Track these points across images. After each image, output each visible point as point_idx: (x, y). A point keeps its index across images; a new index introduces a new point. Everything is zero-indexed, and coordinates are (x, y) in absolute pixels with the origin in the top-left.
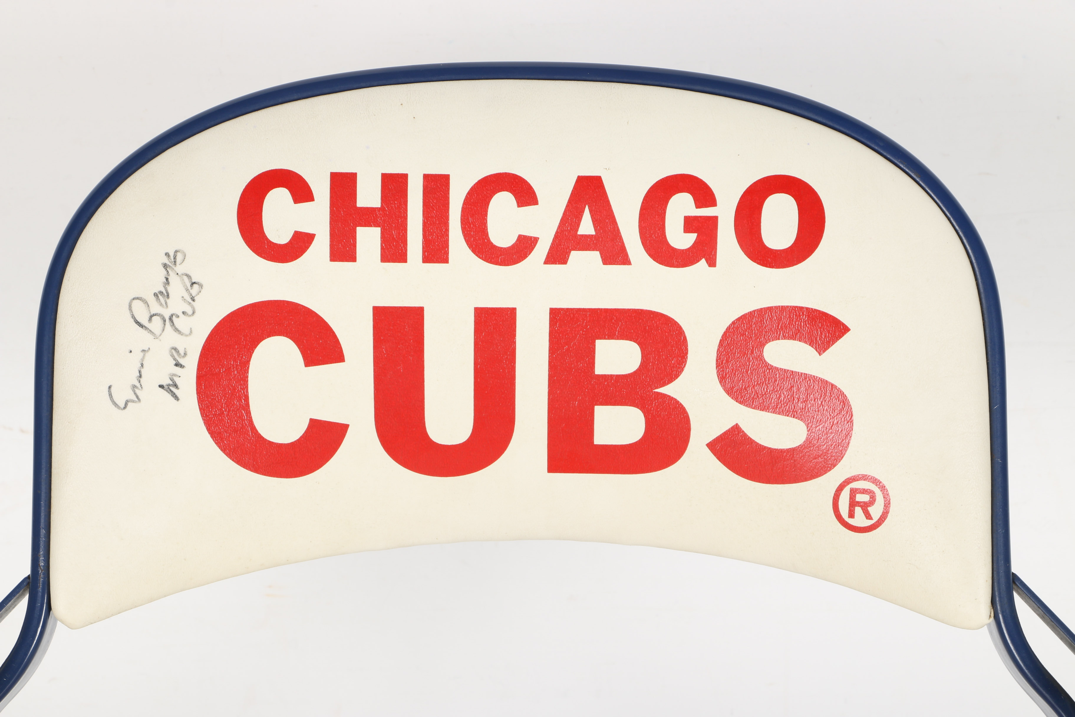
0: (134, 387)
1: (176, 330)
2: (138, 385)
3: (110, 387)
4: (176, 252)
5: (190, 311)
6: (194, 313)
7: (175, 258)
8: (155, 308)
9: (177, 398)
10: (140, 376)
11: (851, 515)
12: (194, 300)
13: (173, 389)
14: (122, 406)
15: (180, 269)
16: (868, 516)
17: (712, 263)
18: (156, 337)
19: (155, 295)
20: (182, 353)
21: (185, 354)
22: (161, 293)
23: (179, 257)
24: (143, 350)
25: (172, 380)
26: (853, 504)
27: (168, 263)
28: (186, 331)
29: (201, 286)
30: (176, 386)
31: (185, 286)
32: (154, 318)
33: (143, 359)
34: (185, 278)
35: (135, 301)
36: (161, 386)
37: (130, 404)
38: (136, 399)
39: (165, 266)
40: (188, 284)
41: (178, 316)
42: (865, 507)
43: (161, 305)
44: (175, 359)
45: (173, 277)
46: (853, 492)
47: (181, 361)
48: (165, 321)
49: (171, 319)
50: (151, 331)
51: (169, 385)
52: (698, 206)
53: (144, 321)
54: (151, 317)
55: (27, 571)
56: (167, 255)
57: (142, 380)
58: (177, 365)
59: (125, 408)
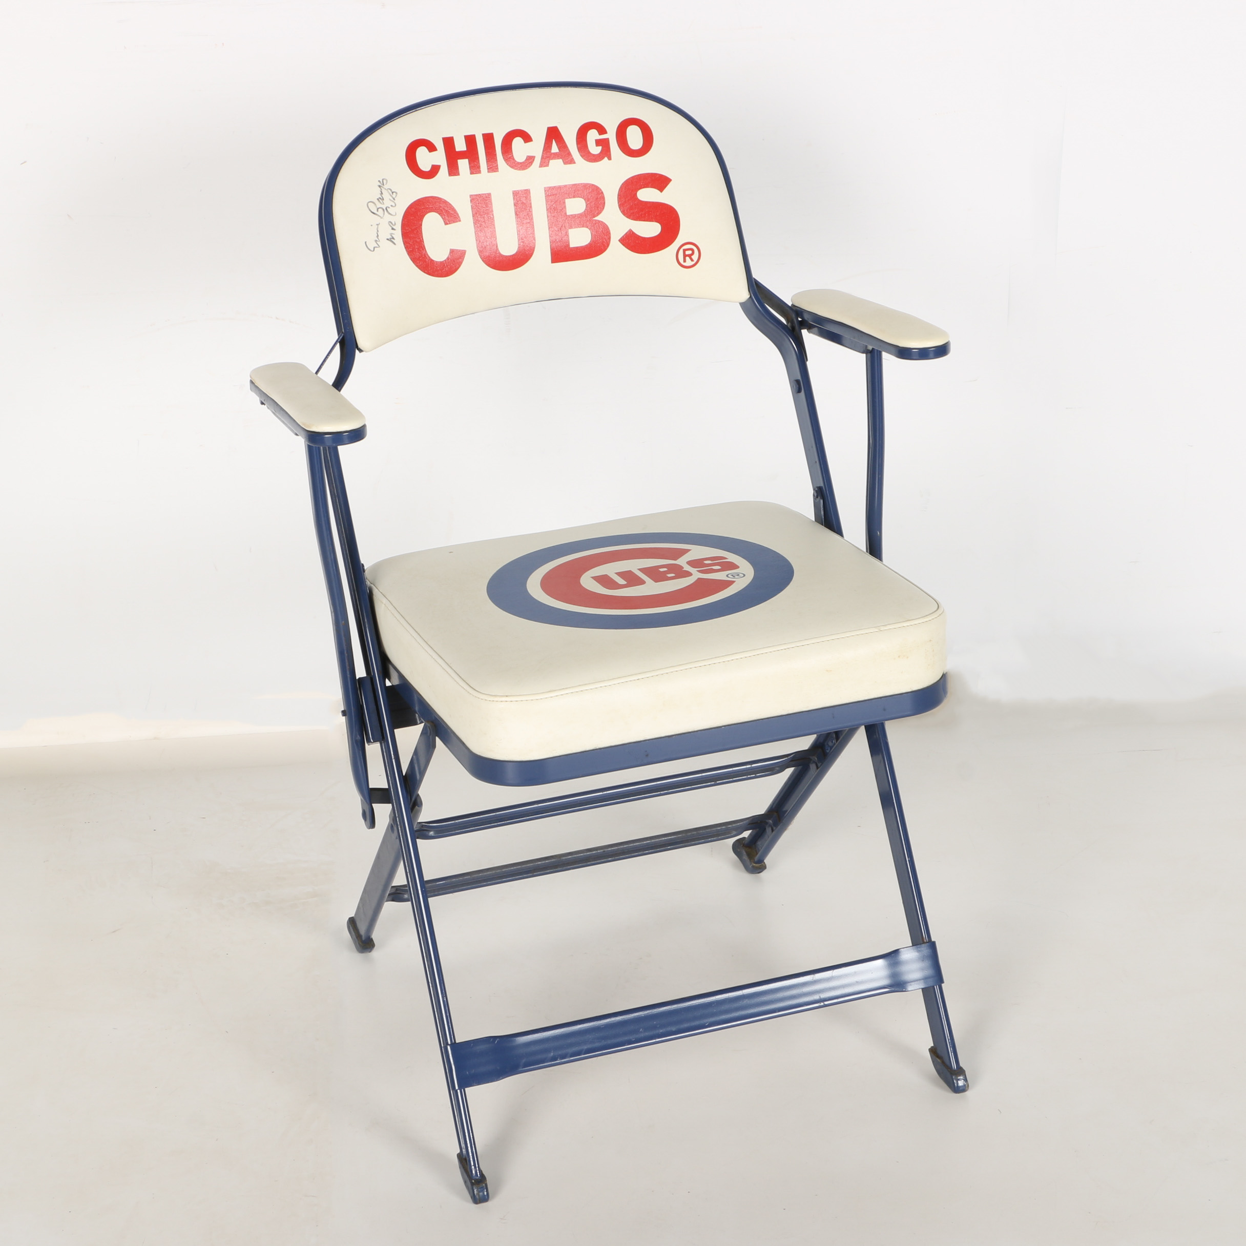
0: (376, 241)
1: (389, 214)
2: (377, 240)
3: (366, 243)
4: (383, 180)
5: (394, 205)
6: (395, 205)
7: (383, 182)
8: (379, 205)
9: (395, 244)
10: (378, 236)
11: (685, 261)
12: (394, 199)
13: (392, 240)
14: (372, 250)
15: (385, 186)
16: (692, 260)
17: (610, 158)
18: (381, 218)
19: (378, 199)
20: (394, 224)
21: (395, 224)
22: (380, 198)
23: (385, 181)
24: (377, 225)
25: (392, 236)
26: (685, 256)
27: (380, 185)
28: (394, 214)
29: (396, 193)
30: (393, 238)
31: (390, 194)
32: (379, 210)
33: (377, 228)
34: (389, 190)
35: (369, 203)
36: (388, 239)
37: (375, 249)
38: (377, 246)
39: (379, 186)
40: (391, 193)
41: (389, 208)
42: (690, 256)
43: (381, 203)
44: (391, 227)
45: (384, 191)
46: (685, 250)
47: (394, 227)
48: (384, 210)
49: (386, 209)
50: (379, 216)
51: (390, 238)
52: (600, 134)
53: (375, 212)
54: (378, 209)
56: (379, 181)
57: (379, 237)
58: (393, 229)
59: (374, 250)
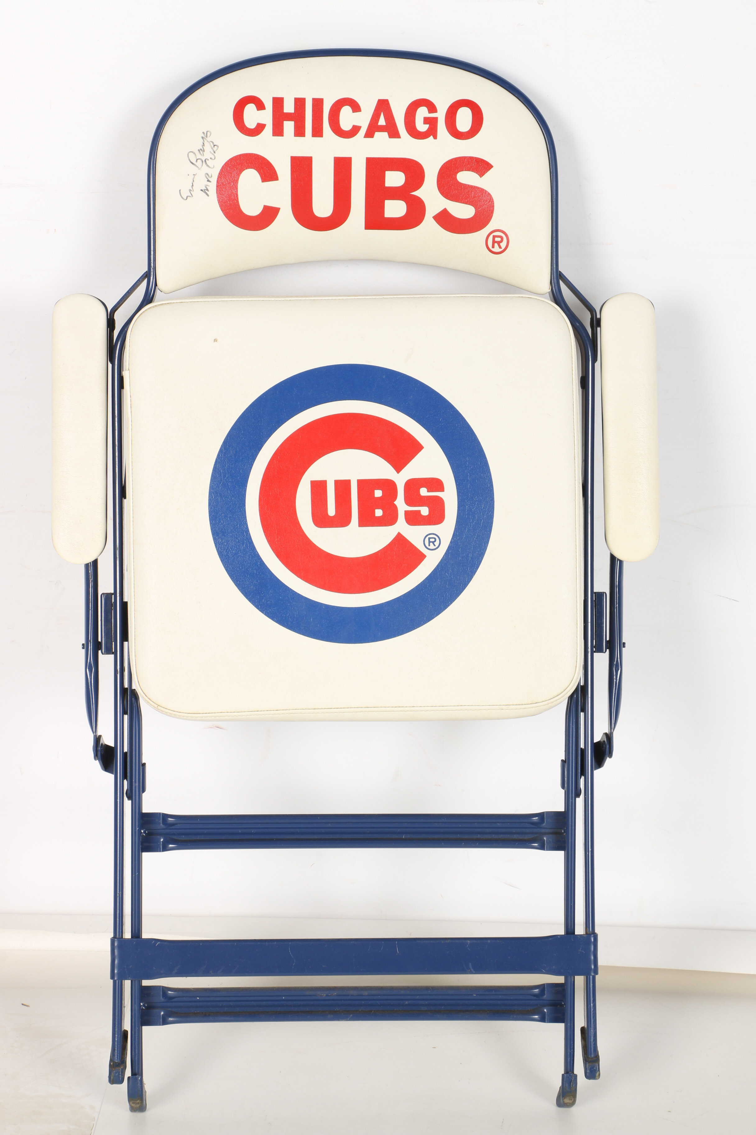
0: (190, 190)
1: (208, 166)
2: (192, 189)
3: (180, 190)
4: (207, 132)
5: (213, 158)
6: (215, 158)
7: (207, 134)
8: (199, 156)
9: (208, 195)
10: (193, 186)
11: (493, 247)
12: (215, 153)
13: (206, 191)
14: (185, 199)
15: (209, 139)
16: (500, 247)
17: (435, 137)
18: (199, 169)
19: (199, 150)
20: (210, 176)
21: (211, 176)
22: (201, 149)
23: (209, 134)
24: (194, 175)
25: (206, 187)
26: (494, 242)
27: (204, 136)
28: (213, 167)
29: (218, 146)
30: (207, 190)
31: (211, 146)
32: (198, 160)
33: (194, 178)
34: (211, 143)
35: (190, 153)
36: (202, 190)
37: (188, 197)
38: (191, 196)
39: (203, 138)
40: (213, 146)
41: (208, 160)
42: (499, 243)
43: (201, 155)
44: (207, 178)
45: (206, 143)
46: (494, 237)
47: (210, 179)
48: (203, 162)
49: (205, 161)
50: (197, 166)
51: (204, 190)
52: (429, 113)
53: (194, 162)
54: (197, 160)
55: (146, 269)
56: (203, 133)
57: (193, 187)
58: (208, 181)
59: (186, 199)
